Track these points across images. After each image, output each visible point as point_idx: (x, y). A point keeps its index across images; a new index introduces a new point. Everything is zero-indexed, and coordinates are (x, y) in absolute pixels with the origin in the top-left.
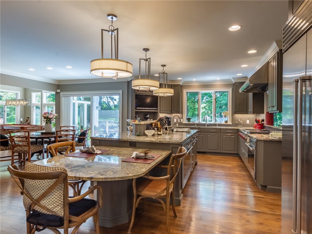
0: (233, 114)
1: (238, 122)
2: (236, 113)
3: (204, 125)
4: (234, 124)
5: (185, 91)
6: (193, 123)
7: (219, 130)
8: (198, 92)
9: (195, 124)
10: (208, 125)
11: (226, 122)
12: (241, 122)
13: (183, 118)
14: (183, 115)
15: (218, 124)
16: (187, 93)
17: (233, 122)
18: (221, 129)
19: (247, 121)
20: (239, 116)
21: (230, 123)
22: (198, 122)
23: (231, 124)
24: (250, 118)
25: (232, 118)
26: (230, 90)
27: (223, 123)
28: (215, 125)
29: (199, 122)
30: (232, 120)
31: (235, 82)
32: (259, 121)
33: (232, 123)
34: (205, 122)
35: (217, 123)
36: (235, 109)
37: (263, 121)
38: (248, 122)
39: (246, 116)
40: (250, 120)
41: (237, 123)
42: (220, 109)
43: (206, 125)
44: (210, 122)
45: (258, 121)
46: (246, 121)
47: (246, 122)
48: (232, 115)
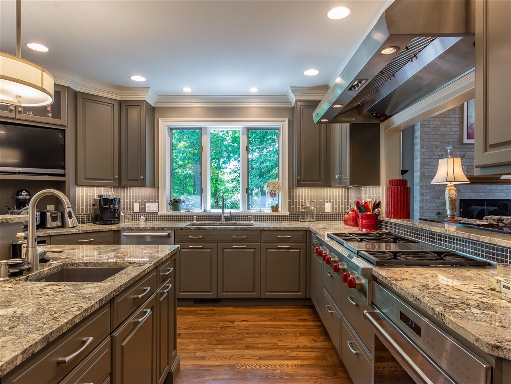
0: (293, 188)
1: (305, 209)
2: (301, 184)
3: (218, 218)
4: (295, 216)
5: (163, 125)
6: (188, 213)
7: (257, 233)
8: (201, 129)
9: (193, 216)
10: (227, 219)
11: (275, 209)
12: (313, 208)
13: (158, 199)
14: (158, 191)
15: (255, 216)
16: (171, 130)
17: (293, 208)
18: (262, 231)
19: (326, 204)
20: (307, 194)
21: (284, 211)
22: (203, 210)
23: (288, 213)
24: (333, 199)
25: (290, 199)
26: (283, 125)
27: (268, 211)
28: (247, 218)
29: (205, 211)
30: (290, 203)
31: (297, 102)
32: (366, 206)
33: (290, 211)
34: (220, 211)
35: (254, 211)
36: (299, 174)
37: (378, 205)
38: (328, 208)
39: (324, 191)
40: (333, 202)
41: (302, 213)
42: (260, 180)
43: (223, 219)
44: (234, 211)
45: (362, 208)
46: (324, 205)
47: (324, 208)
48: (290, 191)
